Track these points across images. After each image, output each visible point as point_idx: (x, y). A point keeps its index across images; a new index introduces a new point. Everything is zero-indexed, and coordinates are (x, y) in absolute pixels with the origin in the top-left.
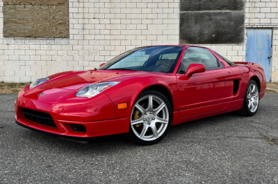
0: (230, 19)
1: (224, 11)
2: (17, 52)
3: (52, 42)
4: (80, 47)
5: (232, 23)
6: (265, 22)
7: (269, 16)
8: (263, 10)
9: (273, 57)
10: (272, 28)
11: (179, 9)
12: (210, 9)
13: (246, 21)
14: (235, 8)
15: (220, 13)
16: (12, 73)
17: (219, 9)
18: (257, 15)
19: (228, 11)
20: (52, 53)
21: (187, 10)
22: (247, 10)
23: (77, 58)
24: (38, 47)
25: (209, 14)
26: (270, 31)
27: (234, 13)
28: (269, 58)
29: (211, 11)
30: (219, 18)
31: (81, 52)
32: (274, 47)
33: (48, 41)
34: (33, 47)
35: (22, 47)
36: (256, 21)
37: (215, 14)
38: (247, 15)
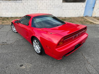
2: (5, 6)
3: (16, 2)
4: (26, 4)
9: (95, 7)
16: (5, 13)
20: (17, 6)
23: (26, 8)
24: (11, 4)
28: (93, 8)
31: (27, 6)
32: (96, 4)
33: (15, 2)
34: (10, 4)
35: (6, 4)
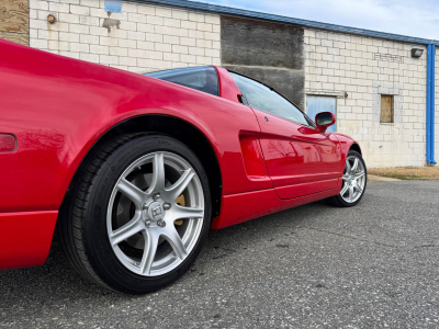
0: (288, 81)
1: (279, 69)
5: (290, 87)
6: (328, 88)
7: (332, 80)
8: (325, 72)
10: (335, 97)
11: (219, 60)
12: (261, 64)
13: (306, 85)
14: (293, 66)
15: (275, 71)
17: (273, 65)
18: (319, 78)
19: (285, 69)
21: (231, 62)
22: (306, 70)
25: (260, 72)
26: (333, 100)
27: (292, 72)
29: (264, 68)
30: (273, 77)
32: (337, 121)
36: (318, 86)
37: (269, 72)
38: (307, 77)
